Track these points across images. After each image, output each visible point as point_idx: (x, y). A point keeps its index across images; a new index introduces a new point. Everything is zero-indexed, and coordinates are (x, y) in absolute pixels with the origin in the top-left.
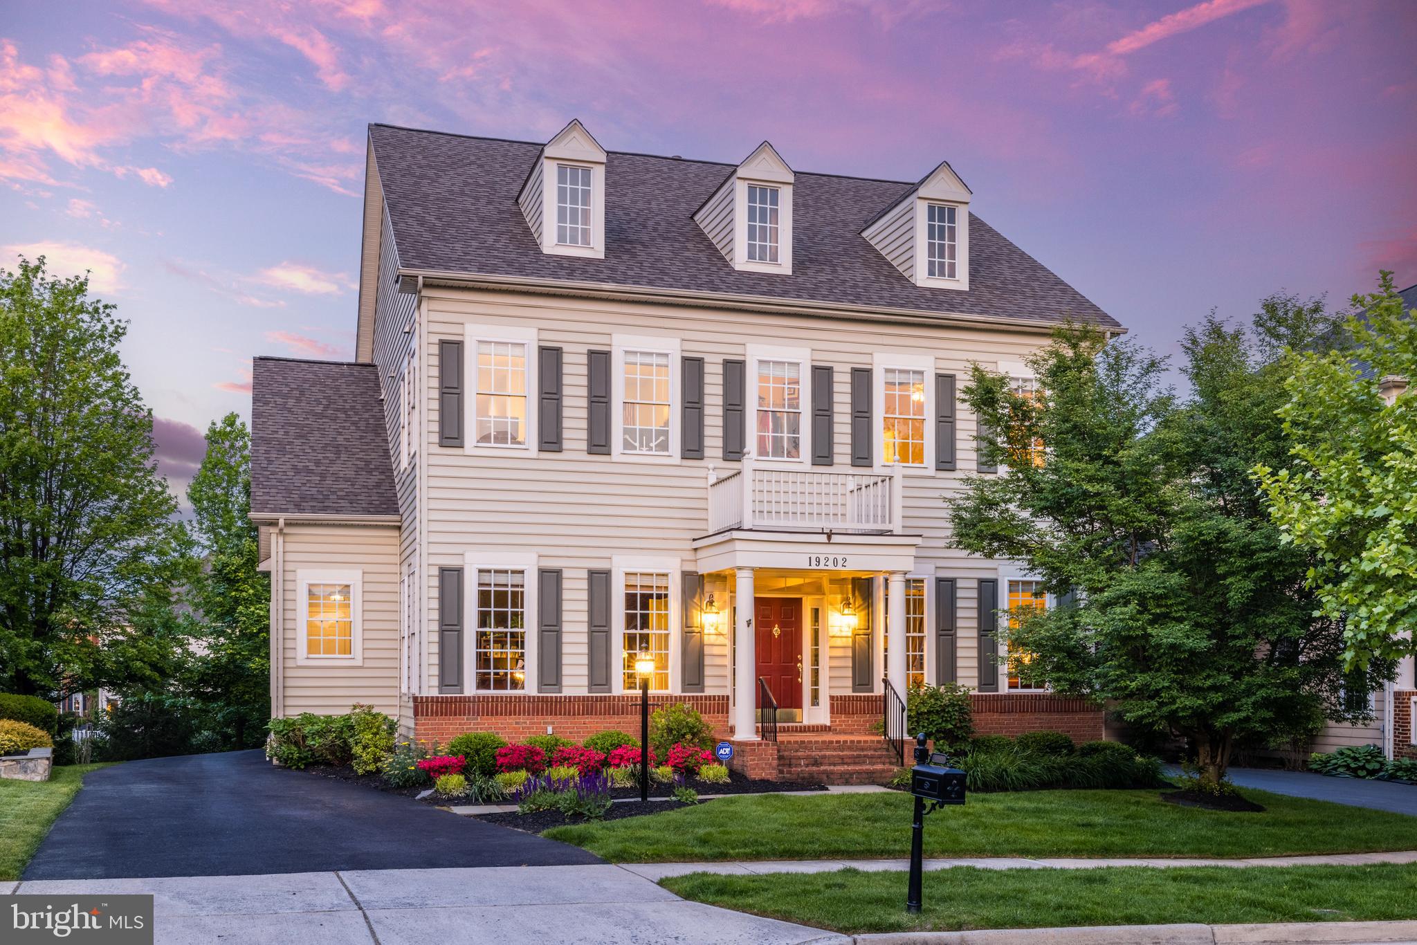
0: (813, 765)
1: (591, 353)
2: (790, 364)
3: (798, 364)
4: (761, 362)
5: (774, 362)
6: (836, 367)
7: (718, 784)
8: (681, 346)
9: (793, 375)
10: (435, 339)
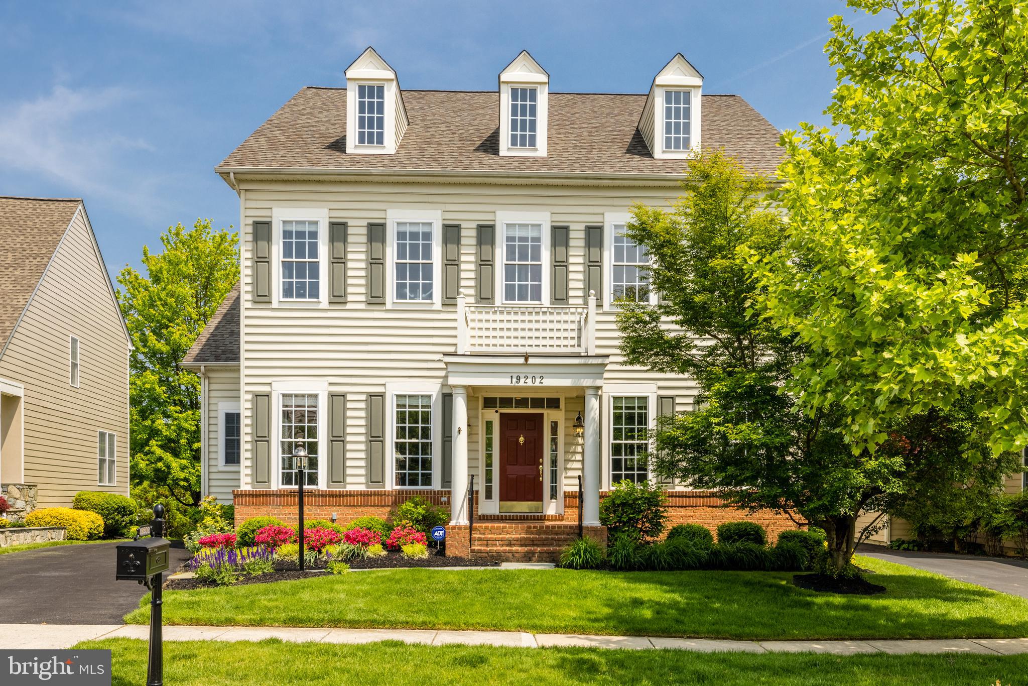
0: (507, 546)
1: (370, 226)
2: (532, 225)
3: (540, 225)
4: (508, 225)
5: (520, 225)
6: (572, 226)
7: (413, 559)
8: (442, 215)
9: (535, 235)
10: (250, 221)
